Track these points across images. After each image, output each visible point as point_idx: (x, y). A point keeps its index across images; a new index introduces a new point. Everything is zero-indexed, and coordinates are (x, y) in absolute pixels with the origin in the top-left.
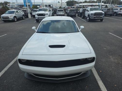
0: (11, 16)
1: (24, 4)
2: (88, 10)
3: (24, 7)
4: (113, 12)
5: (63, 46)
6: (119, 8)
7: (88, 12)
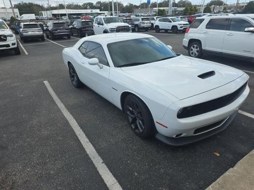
2: (101, 23)
4: (133, 24)
6: (140, 18)
7: (101, 26)
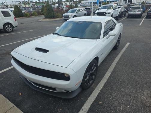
0: (71, 15)
1: (97, 1)
3: (95, 5)
5: (46, 51)
